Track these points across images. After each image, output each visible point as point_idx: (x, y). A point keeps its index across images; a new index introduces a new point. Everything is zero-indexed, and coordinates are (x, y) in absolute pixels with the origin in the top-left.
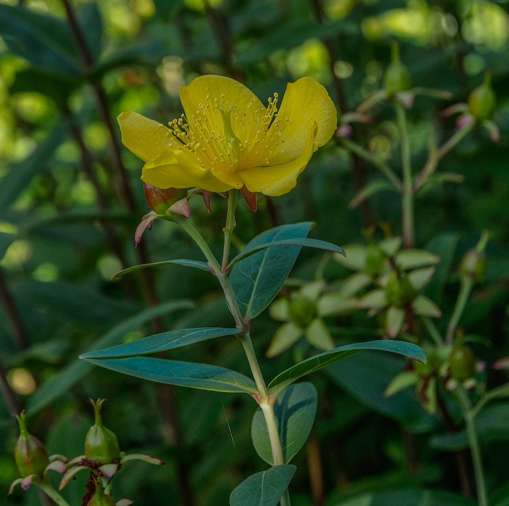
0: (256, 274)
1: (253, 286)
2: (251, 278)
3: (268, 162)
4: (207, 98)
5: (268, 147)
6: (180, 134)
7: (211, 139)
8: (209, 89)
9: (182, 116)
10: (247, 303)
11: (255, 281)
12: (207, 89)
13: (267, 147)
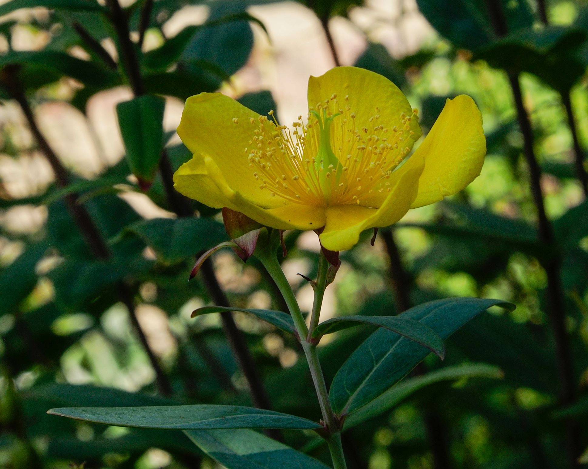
0: (382, 354)
1: (371, 369)
2: (374, 358)
3: (359, 202)
4: (331, 97)
5: (359, 181)
6: (257, 137)
7: (274, 151)
8: (348, 87)
9: (269, 112)
10: (353, 391)
11: (377, 364)
12: (345, 85)
13: (357, 180)
